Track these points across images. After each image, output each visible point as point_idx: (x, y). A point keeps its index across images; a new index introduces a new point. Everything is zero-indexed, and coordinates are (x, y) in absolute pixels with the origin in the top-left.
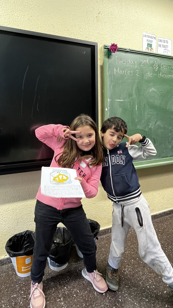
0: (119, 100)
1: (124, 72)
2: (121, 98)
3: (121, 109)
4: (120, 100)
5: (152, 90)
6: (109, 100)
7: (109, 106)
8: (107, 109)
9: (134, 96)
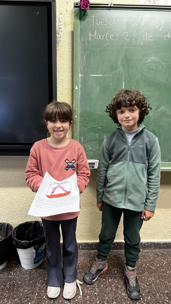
0: (95, 75)
1: (104, 37)
2: (98, 72)
3: (98, 88)
4: (97, 75)
5: (152, 59)
6: (80, 75)
7: (81, 84)
8: (78, 87)
9: (121, 69)
